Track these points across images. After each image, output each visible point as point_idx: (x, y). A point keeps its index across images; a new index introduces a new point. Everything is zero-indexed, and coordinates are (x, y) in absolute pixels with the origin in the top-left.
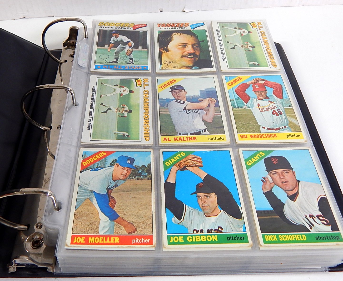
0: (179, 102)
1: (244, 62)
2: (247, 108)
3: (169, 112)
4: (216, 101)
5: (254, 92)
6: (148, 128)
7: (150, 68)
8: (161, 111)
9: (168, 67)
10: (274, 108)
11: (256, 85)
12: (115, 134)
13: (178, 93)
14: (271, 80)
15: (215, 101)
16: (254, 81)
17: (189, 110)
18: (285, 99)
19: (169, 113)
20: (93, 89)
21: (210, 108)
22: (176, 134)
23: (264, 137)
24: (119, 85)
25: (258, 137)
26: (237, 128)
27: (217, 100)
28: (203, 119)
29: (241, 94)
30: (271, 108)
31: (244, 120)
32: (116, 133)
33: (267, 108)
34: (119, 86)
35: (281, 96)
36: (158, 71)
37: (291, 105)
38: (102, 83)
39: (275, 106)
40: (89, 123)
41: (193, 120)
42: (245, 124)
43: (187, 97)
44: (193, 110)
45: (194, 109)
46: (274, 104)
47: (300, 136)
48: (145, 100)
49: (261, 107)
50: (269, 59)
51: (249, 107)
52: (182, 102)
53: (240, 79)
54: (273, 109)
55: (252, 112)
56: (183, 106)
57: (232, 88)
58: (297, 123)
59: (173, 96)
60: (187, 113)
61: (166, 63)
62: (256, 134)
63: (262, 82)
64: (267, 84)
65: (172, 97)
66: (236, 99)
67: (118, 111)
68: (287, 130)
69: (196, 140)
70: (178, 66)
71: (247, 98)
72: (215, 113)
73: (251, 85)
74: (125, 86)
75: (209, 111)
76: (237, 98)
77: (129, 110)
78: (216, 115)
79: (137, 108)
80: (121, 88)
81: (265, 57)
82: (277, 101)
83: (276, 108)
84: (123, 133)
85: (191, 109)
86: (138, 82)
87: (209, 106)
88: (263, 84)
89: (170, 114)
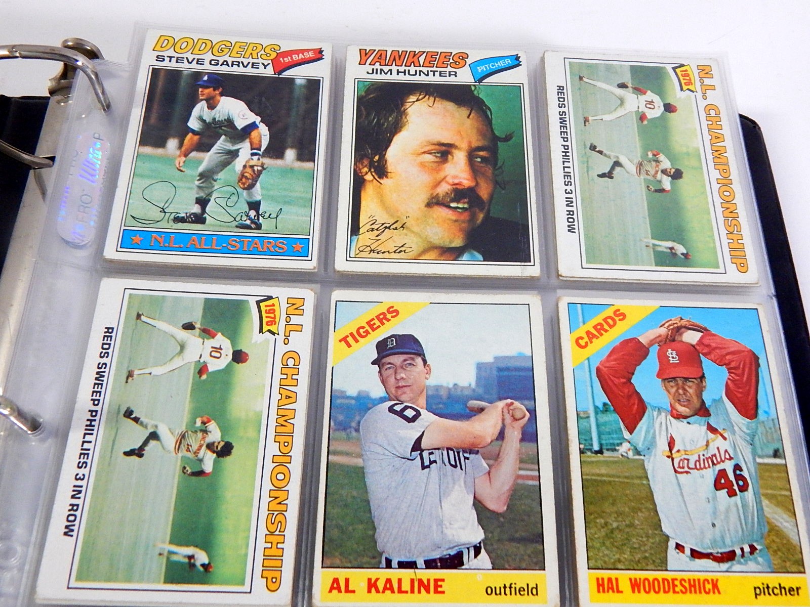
0: (400, 414)
1: (641, 240)
2: (631, 454)
3: (360, 456)
4: (528, 415)
5: (660, 380)
6: (282, 530)
7: (315, 248)
8: (336, 453)
9: (379, 249)
10: (723, 462)
11: (670, 351)
12: (160, 554)
13: (399, 370)
14: (724, 331)
15: (524, 417)
16: (663, 331)
17: (432, 453)
18: (763, 422)
19: (359, 462)
20: (103, 344)
21: (504, 445)
22: (377, 560)
23: (678, 593)
24: (198, 326)
25: (657, 590)
26: (590, 544)
27: (533, 412)
28: (475, 497)
29: (614, 388)
30: (712, 461)
31: (615, 509)
32: (166, 553)
33: (699, 456)
34: (197, 331)
35: (752, 405)
36: (341, 264)
37: (781, 451)
38: (139, 316)
39: (726, 451)
40: (73, 505)
41: (440, 501)
42: (618, 528)
43: (430, 393)
44: (445, 452)
45: (448, 449)
46: (725, 439)
47: (798, 594)
48: (284, 397)
49: (678, 451)
50: (724, 232)
51: (638, 453)
52: (410, 413)
53: (617, 319)
54: (718, 463)
55: (647, 473)
56: (411, 432)
57: (588, 359)
58: (792, 536)
59: (384, 385)
60: (424, 467)
61: (372, 230)
62: (651, 575)
63: (691, 337)
64: (708, 346)
65: (377, 390)
66: (596, 408)
67: (182, 446)
68: (758, 563)
69: (443, 592)
70: (414, 244)
71: (636, 406)
72: (520, 469)
73: (654, 350)
74: (218, 332)
75: (500, 460)
76: (601, 406)
77: (222, 444)
78: (520, 481)
79: (251, 433)
80: (205, 339)
81: (710, 221)
82: (736, 428)
83: (731, 458)
84: (189, 551)
85: (438, 449)
86: (266, 312)
87: (501, 436)
88: (693, 346)
89: (363, 468)
